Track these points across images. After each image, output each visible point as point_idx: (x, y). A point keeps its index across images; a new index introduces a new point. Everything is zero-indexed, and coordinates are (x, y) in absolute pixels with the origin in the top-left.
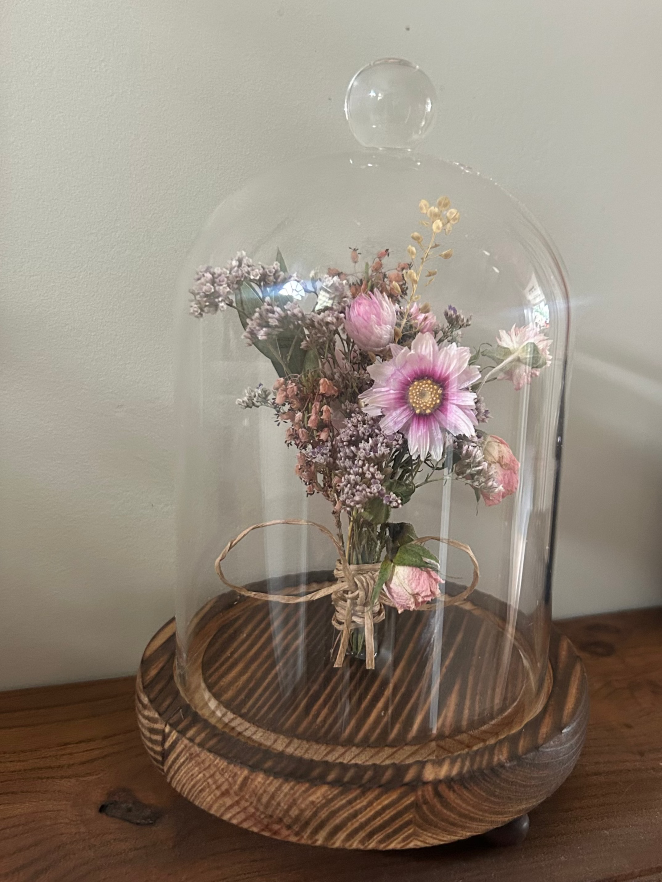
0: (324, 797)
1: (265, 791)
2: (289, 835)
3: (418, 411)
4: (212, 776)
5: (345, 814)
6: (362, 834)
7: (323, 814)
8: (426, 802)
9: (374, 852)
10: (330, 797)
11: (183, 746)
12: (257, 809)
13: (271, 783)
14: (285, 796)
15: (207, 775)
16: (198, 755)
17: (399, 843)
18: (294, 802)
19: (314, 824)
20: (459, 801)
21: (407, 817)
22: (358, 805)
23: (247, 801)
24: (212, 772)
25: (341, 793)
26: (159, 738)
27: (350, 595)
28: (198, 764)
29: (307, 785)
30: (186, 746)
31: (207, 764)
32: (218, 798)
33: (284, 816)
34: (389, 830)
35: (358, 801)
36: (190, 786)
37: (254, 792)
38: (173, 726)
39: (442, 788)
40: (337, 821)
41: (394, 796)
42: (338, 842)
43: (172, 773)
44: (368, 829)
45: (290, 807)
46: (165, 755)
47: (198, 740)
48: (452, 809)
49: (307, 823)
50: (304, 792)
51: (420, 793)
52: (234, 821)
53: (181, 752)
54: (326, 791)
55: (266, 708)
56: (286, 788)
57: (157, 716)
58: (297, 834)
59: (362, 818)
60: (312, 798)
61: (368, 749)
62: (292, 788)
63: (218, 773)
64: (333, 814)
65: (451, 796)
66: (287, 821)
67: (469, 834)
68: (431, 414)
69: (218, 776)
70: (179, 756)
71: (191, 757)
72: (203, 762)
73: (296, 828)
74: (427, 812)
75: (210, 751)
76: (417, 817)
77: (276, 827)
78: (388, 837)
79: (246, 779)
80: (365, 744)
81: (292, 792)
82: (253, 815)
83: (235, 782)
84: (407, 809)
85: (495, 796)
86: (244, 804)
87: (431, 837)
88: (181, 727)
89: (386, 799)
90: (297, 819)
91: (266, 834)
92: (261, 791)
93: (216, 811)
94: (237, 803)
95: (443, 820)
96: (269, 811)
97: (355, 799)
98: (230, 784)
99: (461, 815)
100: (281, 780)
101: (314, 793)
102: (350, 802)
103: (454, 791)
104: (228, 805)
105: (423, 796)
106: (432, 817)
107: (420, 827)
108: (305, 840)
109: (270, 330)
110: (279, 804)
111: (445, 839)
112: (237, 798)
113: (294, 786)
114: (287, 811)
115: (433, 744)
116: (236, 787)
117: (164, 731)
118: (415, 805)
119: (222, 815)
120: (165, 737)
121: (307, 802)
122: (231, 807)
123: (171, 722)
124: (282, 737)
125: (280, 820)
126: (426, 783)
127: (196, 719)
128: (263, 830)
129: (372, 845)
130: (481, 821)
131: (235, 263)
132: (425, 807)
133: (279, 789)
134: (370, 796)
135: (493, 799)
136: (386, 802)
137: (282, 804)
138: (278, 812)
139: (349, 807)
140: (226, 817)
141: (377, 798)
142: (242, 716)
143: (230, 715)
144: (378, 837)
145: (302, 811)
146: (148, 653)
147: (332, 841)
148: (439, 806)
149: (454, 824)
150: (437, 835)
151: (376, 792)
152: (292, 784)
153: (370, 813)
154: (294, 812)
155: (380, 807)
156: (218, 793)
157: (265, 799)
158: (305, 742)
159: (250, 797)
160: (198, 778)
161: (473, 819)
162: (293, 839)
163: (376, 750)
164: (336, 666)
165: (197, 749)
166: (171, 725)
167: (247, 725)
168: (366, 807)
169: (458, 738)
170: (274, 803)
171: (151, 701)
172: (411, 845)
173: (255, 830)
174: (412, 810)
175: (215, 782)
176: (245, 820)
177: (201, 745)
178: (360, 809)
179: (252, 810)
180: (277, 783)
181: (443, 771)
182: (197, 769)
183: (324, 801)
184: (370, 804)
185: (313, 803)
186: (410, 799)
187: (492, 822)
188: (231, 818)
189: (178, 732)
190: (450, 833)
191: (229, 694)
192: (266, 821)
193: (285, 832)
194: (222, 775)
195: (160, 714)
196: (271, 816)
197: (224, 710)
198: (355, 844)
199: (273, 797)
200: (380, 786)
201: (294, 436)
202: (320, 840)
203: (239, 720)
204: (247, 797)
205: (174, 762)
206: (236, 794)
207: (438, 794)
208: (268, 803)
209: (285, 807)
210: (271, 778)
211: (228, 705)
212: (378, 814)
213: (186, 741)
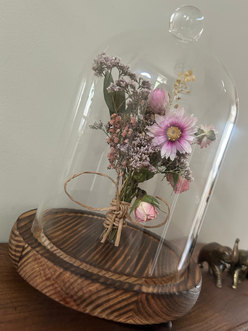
0: (97, 289)
1: (69, 281)
2: (73, 305)
3: (169, 139)
4: (43, 270)
5: (104, 299)
6: (109, 311)
7: (94, 297)
8: (141, 302)
9: (111, 322)
10: (99, 289)
11: (32, 254)
12: (62, 289)
13: (73, 277)
14: (78, 285)
15: (41, 269)
16: (39, 259)
17: (124, 319)
18: (81, 289)
19: (88, 301)
20: (154, 305)
21: (132, 307)
22: (111, 296)
23: (58, 284)
24: (44, 268)
25: (105, 289)
26: (20, 249)
27: (116, 213)
28: (38, 263)
29: (90, 282)
30: (34, 254)
31: (43, 264)
32: (43, 281)
33: (75, 295)
34: (122, 311)
35: (112, 294)
36: (30, 274)
37: (63, 280)
38: (29, 245)
39: (150, 297)
40: (100, 302)
41: (128, 295)
42: (96, 313)
43: (23, 266)
44: (113, 309)
45: (79, 291)
46: (21, 258)
47: (40, 252)
48: (151, 308)
49: (85, 300)
50: (88, 285)
51: (140, 297)
52: (48, 294)
53: (31, 256)
54: (98, 286)
55: (71, 249)
56: (80, 281)
57: (22, 239)
58: (78, 305)
59: (111, 303)
60: (91, 288)
61: (116, 274)
62: (82, 282)
63: (47, 269)
64: (99, 298)
65: (152, 301)
66: (75, 297)
67: (153, 322)
68: (174, 141)
69: (47, 270)
70: (29, 258)
71: (36, 260)
72: (41, 262)
73: (78, 302)
74: (141, 307)
75: (46, 258)
76: (136, 308)
77: (68, 300)
78: (120, 315)
79: (61, 273)
80: (115, 272)
81: (82, 283)
82: (59, 292)
83: (55, 274)
84: (133, 303)
85: (169, 307)
86: (56, 285)
87: (138, 319)
88: (33, 246)
89: (125, 296)
90: (80, 297)
91: (62, 303)
92: (67, 280)
93: (40, 288)
94: (53, 285)
95: (146, 312)
96: (68, 291)
97: (111, 293)
98: (52, 274)
99: (154, 312)
100: (77, 277)
101: (92, 286)
102: (108, 294)
103: (154, 300)
104: (47, 285)
105: (141, 298)
106: (142, 309)
107: (135, 313)
108: (81, 309)
109: (120, 88)
110: (73, 288)
111: (143, 322)
112: (53, 282)
113: (83, 281)
114: (77, 293)
115: (144, 279)
116: (55, 277)
117: (24, 246)
118: (136, 302)
119: (42, 290)
120: (24, 249)
121: (88, 290)
122: (49, 286)
123: (29, 243)
124: (78, 261)
125: (72, 297)
126: (143, 293)
127: (40, 245)
128: (61, 301)
129: (111, 318)
130: (160, 317)
131: (114, 58)
132: (140, 304)
133: (76, 281)
134: (118, 293)
135: (167, 307)
136: (124, 297)
137: (75, 289)
138: (72, 292)
139: (107, 296)
140: (44, 292)
141: (121, 294)
142: (61, 249)
143: (55, 248)
144: (116, 314)
145: (84, 294)
146: (21, 218)
147: (93, 312)
148: (146, 305)
149: (150, 316)
150: (141, 319)
151: (121, 291)
152: (83, 279)
153: (116, 301)
154: (80, 294)
155: (121, 299)
156: (44, 278)
157: (67, 285)
158: (88, 265)
159: (60, 283)
160: (36, 270)
161: (158, 315)
162: (75, 308)
163: (120, 276)
164: (102, 242)
165: (40, 256)
166: (28, 244)
167: (62, 253)
168: (115, 298)
169: (154, 279)
170: (72, 287)
171: (20, 234)
172: (128, 322)
173: (57, 300)
174: (135, 304)
175: (44, 273)
176: (53, 294)
177: (42, 255)
178: (112, 298)
179: (59, 289)
180: (75, 278)
181: (150, 290)
182: (37, 265)
183: (96, 291)
184: (117, 297)
185: (90, 291)
186: (134, 299)
187: (164, 319)
188: (46, 293)
189: (32, 247)
190: (147, 320)
191: (55, 240)
192: (64, 296)
193: (72, 303)
194: (49, 270)
195: (24, 239)
196: (68, 294)
197: (53, 245)
198: (104, 316)
199: (71, 284)
200: (123, 289)
201: (112, 140)
202: (88, 310)
203: (59, 250)
204: (59, 282)
205: (25, 261)
206: (54, 280)
207: (147, 299)
208: (69, 287)
209: (76, 290)
210: (73, 275)
211: (54, 244)
212: (119, 302)
213: (35, 252)
